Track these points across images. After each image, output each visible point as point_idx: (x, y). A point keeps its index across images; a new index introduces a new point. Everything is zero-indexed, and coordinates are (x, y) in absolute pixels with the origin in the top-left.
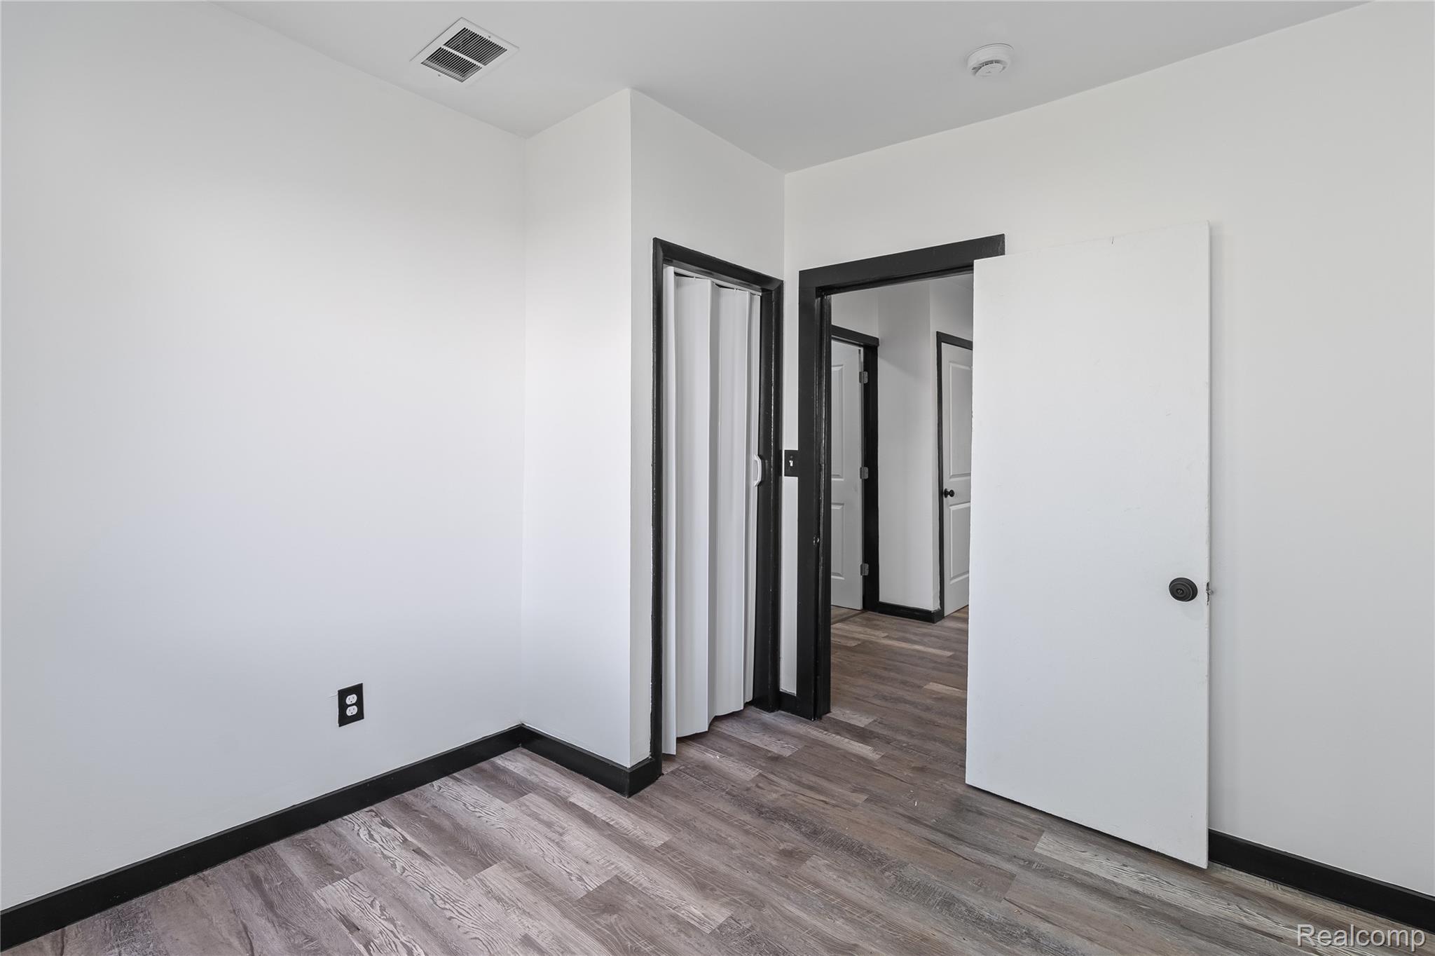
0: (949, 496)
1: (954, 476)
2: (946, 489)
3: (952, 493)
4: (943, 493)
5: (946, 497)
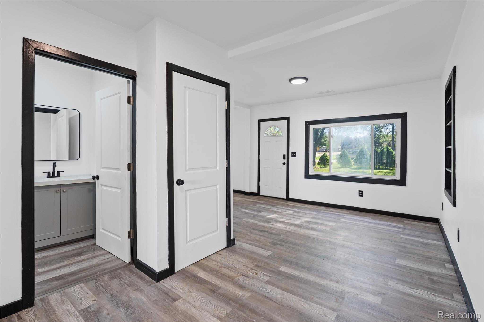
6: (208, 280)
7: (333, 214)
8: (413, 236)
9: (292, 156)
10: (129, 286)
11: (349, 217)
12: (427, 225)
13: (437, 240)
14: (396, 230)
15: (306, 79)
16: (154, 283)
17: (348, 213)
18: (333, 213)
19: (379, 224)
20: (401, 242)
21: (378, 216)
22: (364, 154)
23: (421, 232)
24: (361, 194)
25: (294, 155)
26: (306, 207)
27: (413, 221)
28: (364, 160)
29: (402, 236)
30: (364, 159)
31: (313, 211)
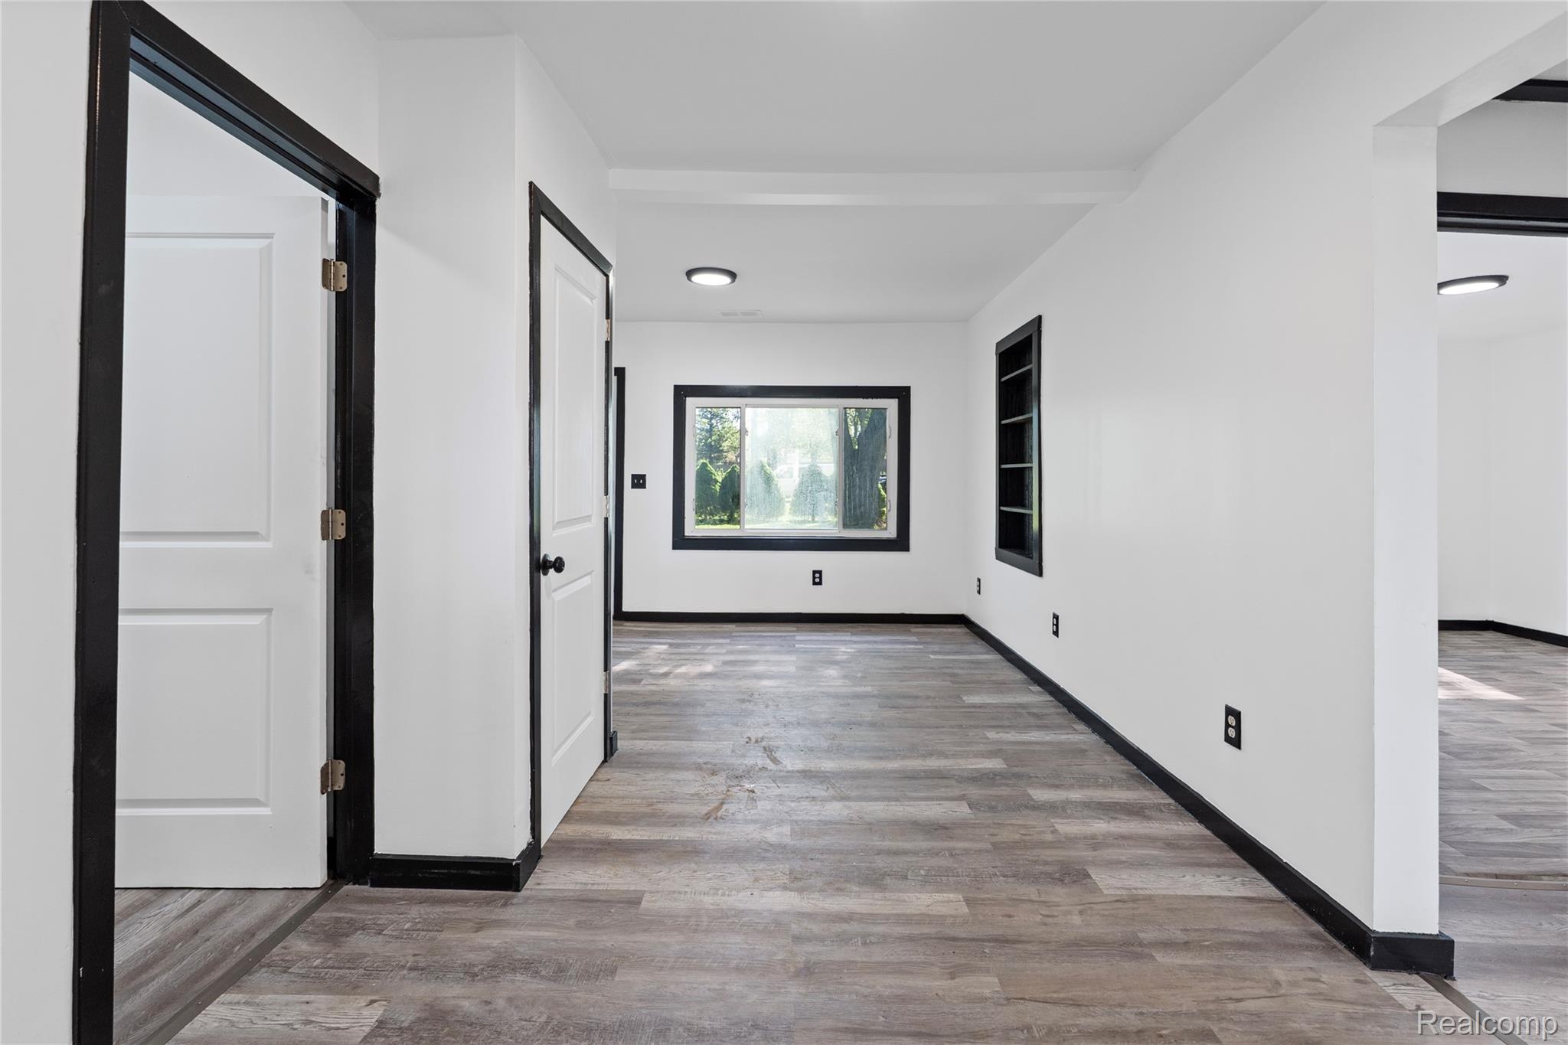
0: (552, 571)
1: (561, 524)
2: (545, 556)
3: (559, 565)
4: (540, 566)
5: (545, 574)
6: (658, 838)
7: (764, 636)
8: (948, 654)
9: (634, 486)
10: (442, 931)
11: (809, 638)
12: (950, 630)
13: (988, 654)
14: (914, 649)
15: (733, 275)
16: (513, 897)
17: (795, 629)
18: (764, 634)
19: (875, 642)
20: (943, 668)
21: (860, 627)
22: (822, 479)
23: (954, 644)
24: (817, 580)
25: (639, 481)
26: (683, 629)
27: (923, 627)
28: (823, 493)
29: (932, 657)
30: (822, 491)
31: (715, 638)
